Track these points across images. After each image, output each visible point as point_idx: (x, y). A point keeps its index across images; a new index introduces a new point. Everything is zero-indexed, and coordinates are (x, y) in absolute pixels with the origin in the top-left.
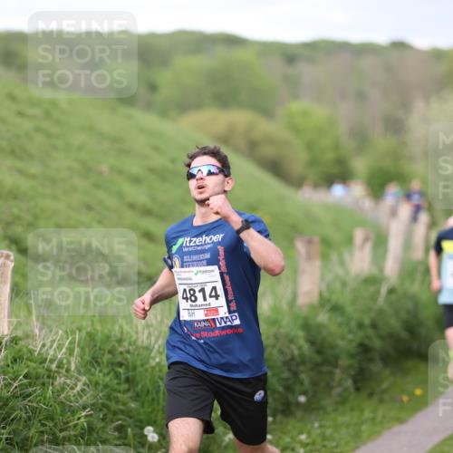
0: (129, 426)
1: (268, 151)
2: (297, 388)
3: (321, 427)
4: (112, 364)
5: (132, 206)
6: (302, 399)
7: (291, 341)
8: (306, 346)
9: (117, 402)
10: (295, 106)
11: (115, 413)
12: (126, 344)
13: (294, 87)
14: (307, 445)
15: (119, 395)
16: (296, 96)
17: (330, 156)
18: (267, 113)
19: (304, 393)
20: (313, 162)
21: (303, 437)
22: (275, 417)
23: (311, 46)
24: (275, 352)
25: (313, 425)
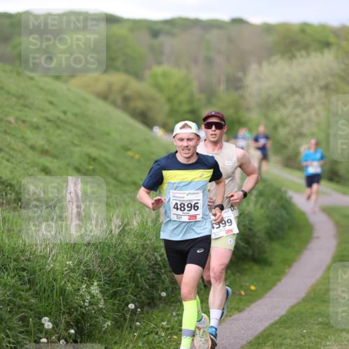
0: (31, 317)
1: (139, 105)
2: (160, 286)
3: (178, 315)
4: (17, 269)
5: (33, 148)
6: (164, 294)
9: (21, 299)
10: (158, 70)
11: (19, 307)
12: (28, 254)
13: (158, 55)
14: (168, 329)
15: (22, 293)
16: (160, 63)
17: (186, 108)
18: (138, 76)
19: (166, 290)
20: (172, 112)
21: (164, 323)
22: (142, 308)
23: (171, 23)
24: (142, 258)
25: (172, 314)
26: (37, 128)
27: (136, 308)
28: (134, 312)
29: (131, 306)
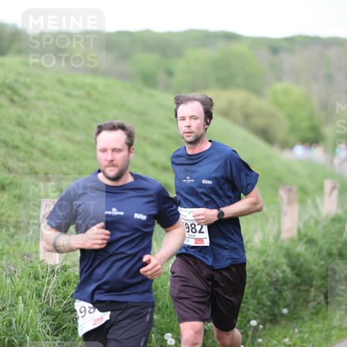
0: (153, 333)
1: (259, 122)
2: (282, 303)
3: (300, 332)
6: (285, 311)
7: (277, 266)
8: (288, 270)
10: (279, 87)
13: (278, 72)
14: (290, 346)
16: (279, 79)
17: (305, 124)
18: (258, 92)
19: (287, 306)
20: (293, 130)
21: (287, 340)
22: (264, 325)
23: (291, 40)
24: (264, 274)
25: (294, 331)
26: (157, 145)
27: (259, 324)
28: (256, 328)
29: (254, 323)
